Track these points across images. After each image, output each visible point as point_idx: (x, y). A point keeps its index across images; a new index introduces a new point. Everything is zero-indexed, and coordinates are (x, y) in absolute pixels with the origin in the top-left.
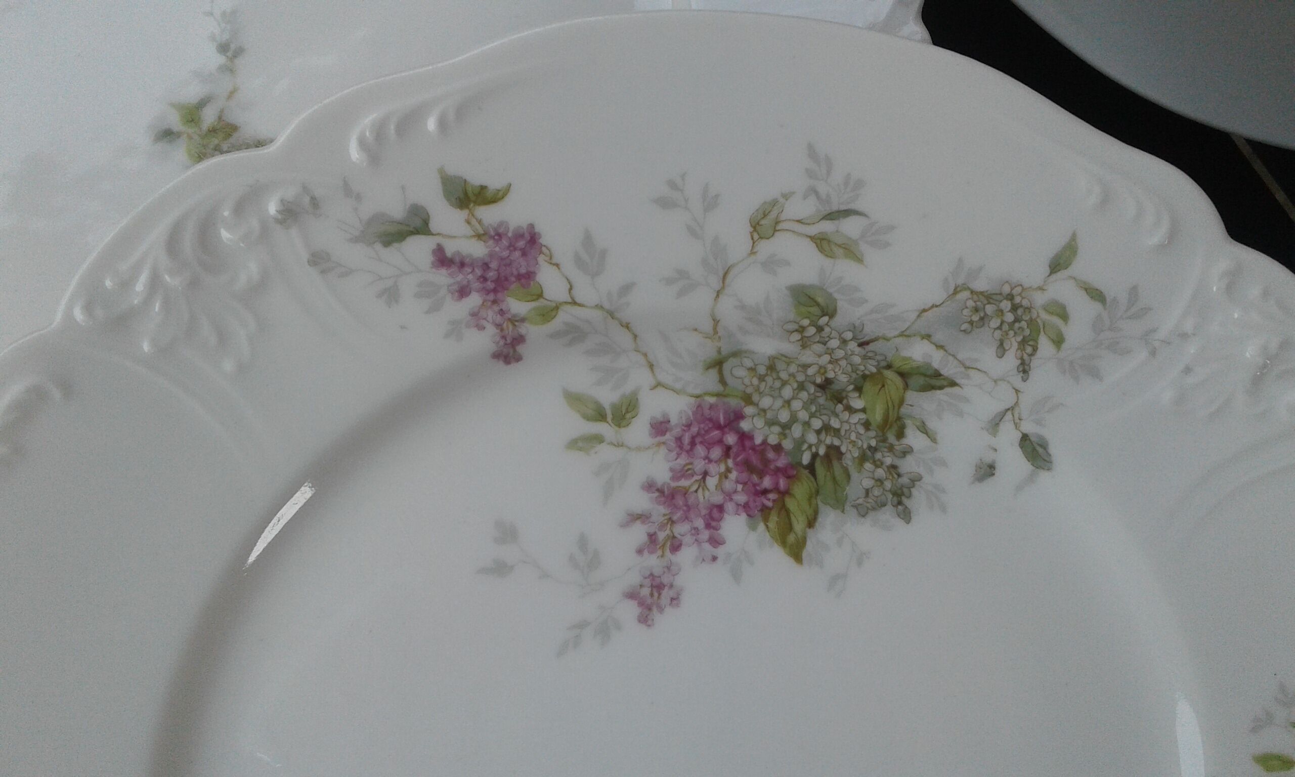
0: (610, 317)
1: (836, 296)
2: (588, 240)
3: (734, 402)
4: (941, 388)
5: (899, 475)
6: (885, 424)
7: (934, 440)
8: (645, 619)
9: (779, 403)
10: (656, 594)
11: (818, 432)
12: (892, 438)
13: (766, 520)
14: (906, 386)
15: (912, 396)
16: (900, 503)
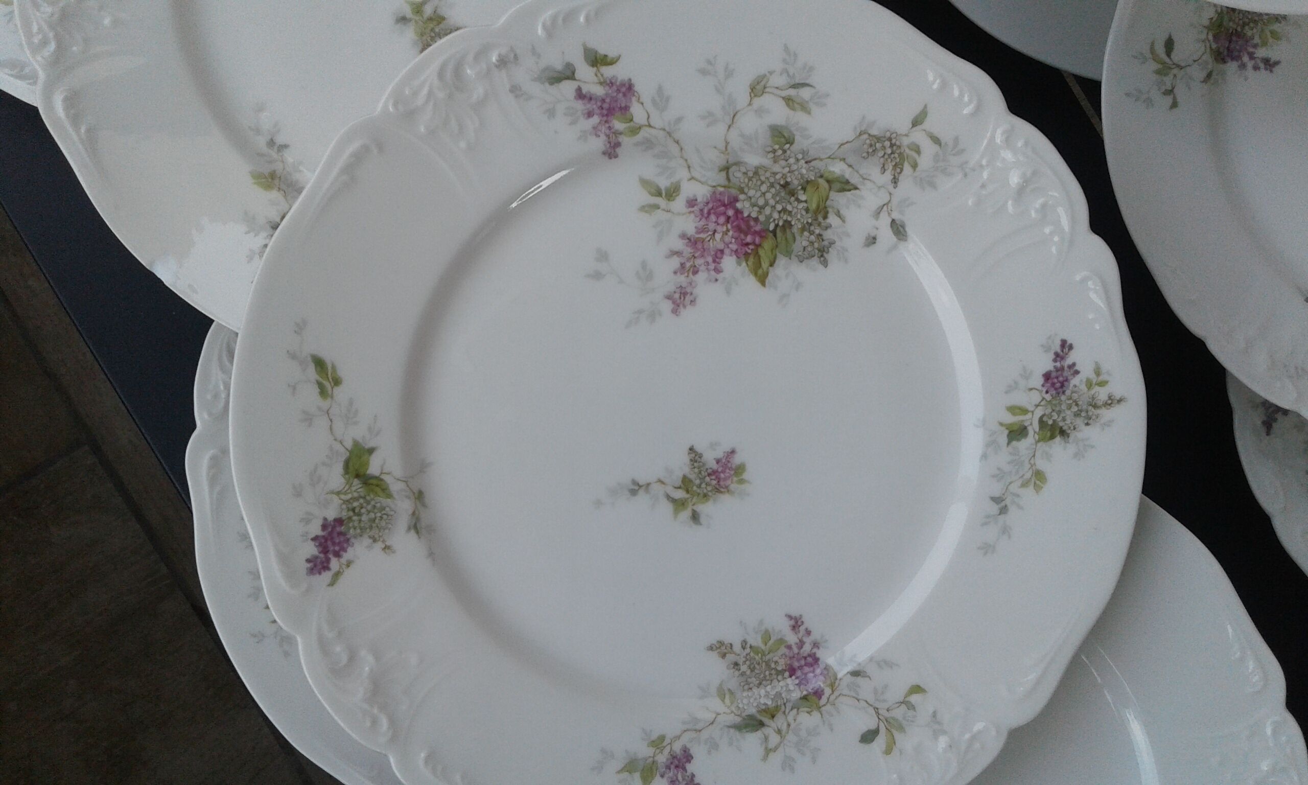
0: (668, 136)
1: (795, 133)
2: (660, 89)
3: (734, 192)
4: (850, 190)
5: (823, 240)
6: (817, 211)
7: (844, 221)
8: (675, 311)
9: (759, 194)
10: (682, 298)
11: (780, 212)
12: (820, 219)
13: (747, 261)
14: (830, 188)
15: (833, 195)
16: (822, 256)
